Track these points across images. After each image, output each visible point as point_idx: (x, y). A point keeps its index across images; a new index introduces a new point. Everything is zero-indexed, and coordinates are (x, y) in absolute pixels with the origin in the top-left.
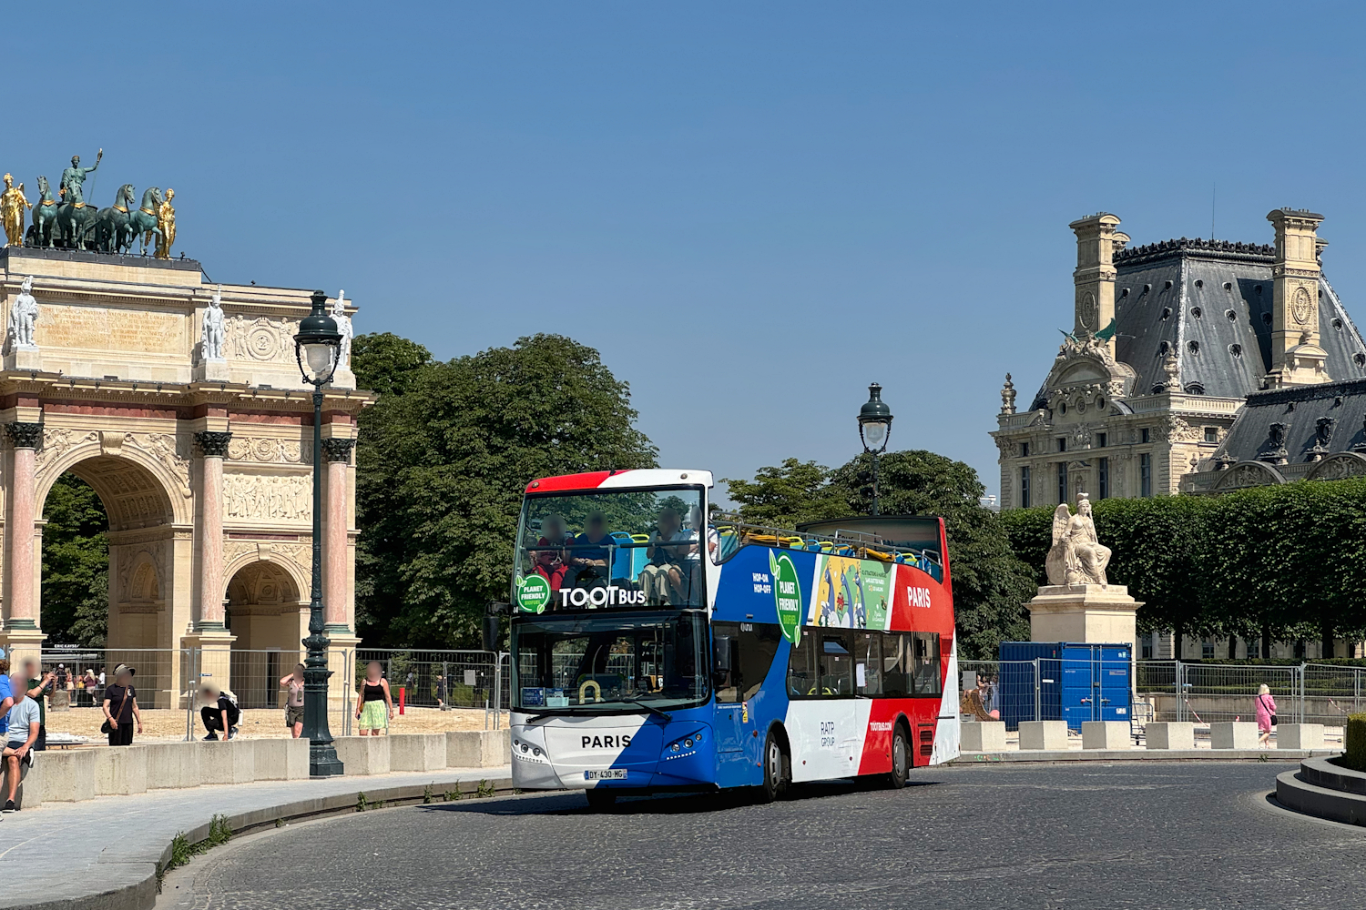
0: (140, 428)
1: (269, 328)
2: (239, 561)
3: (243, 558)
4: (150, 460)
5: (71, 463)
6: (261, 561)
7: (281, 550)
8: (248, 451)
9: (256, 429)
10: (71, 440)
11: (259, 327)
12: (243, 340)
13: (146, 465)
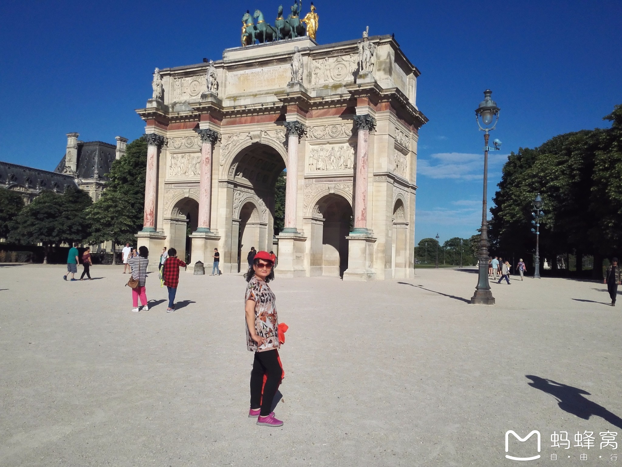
0: (271, 127)
1: (344, 62)
2: (319, 194)
3: (321, 193)
4: (276, 144)
5: (240, 150)
6: (330, 194)
7: (342, 187)
8: (325, 133)
9: (330, 120)
10: (240, 138)
11: (338, 63)
12: (328, 71)
13: (274, 147)
